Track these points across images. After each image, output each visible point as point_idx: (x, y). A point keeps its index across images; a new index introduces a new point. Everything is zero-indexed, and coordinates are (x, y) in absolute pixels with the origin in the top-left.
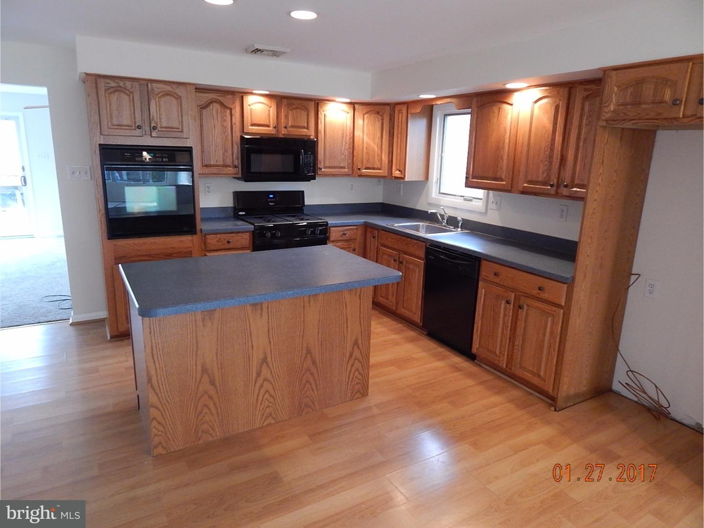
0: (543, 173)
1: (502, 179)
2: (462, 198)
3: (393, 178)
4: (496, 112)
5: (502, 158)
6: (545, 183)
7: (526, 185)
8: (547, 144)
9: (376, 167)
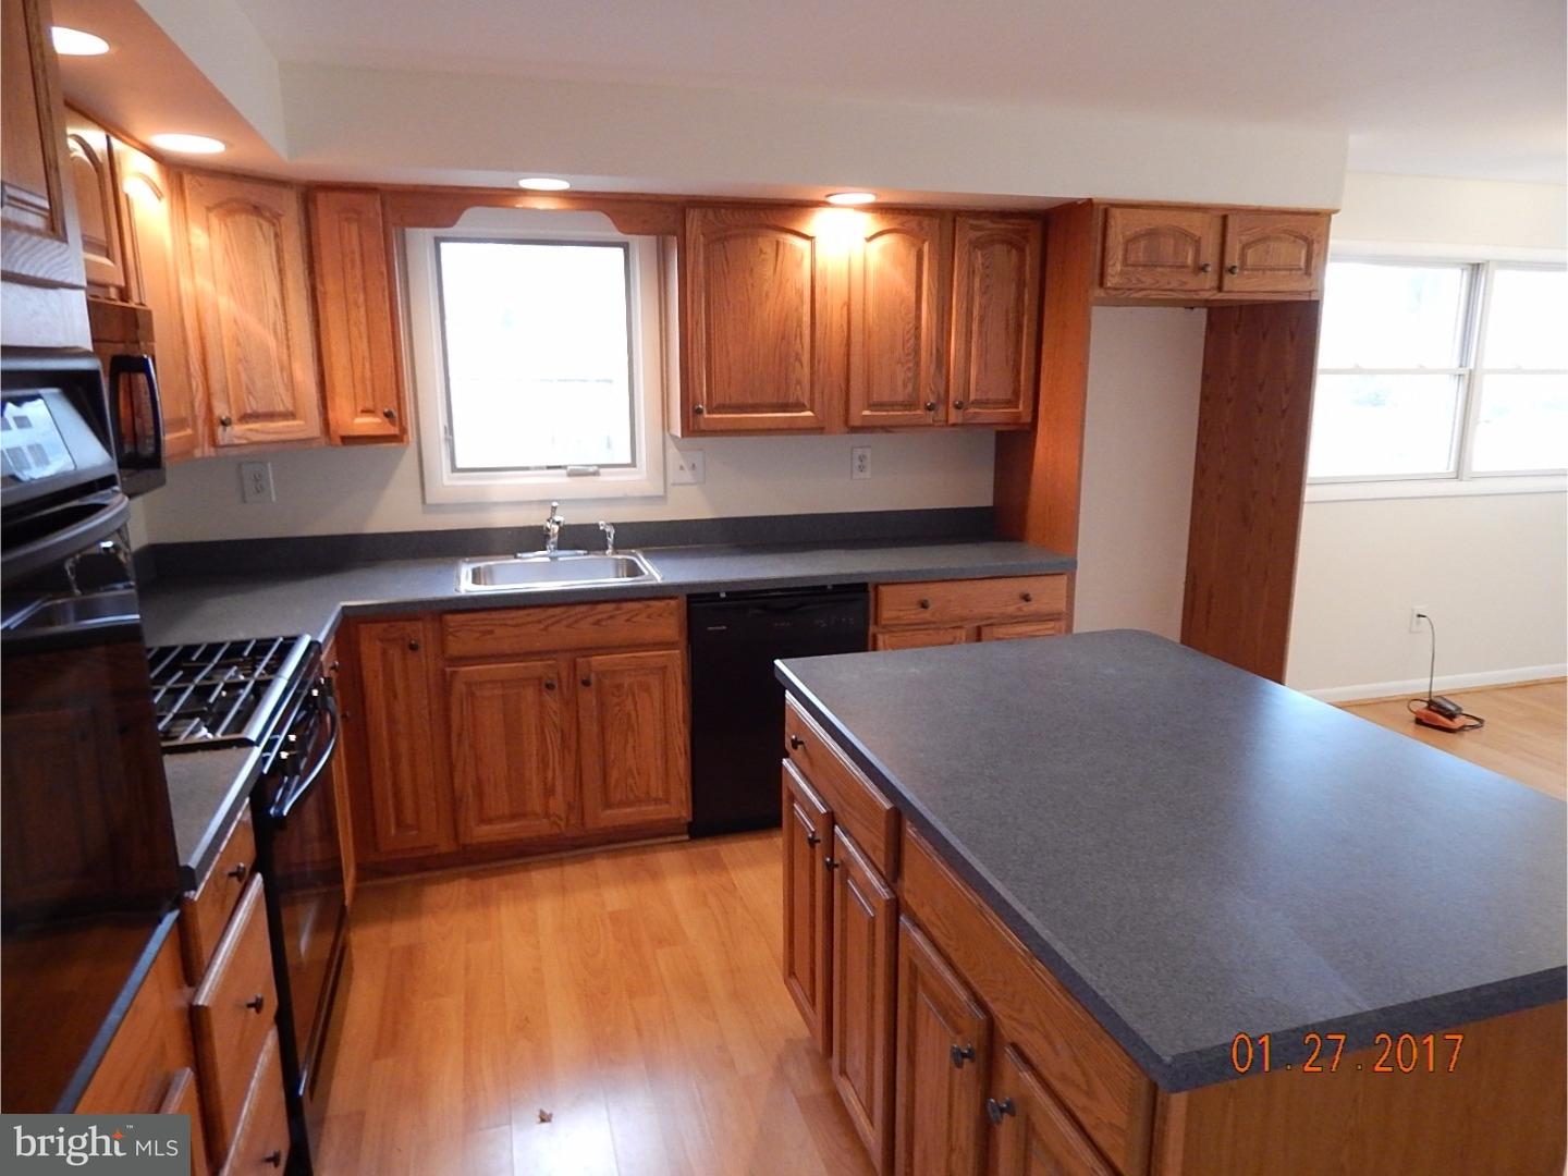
0: (905, 385)
1: (804, 405)
2: (563, 472)
3: (339, 441)
4: (769, 251)
5: (798, 358)
6: (909, 405)
7: (866, 413)
8: (907, 328)
9: (280, 408)
